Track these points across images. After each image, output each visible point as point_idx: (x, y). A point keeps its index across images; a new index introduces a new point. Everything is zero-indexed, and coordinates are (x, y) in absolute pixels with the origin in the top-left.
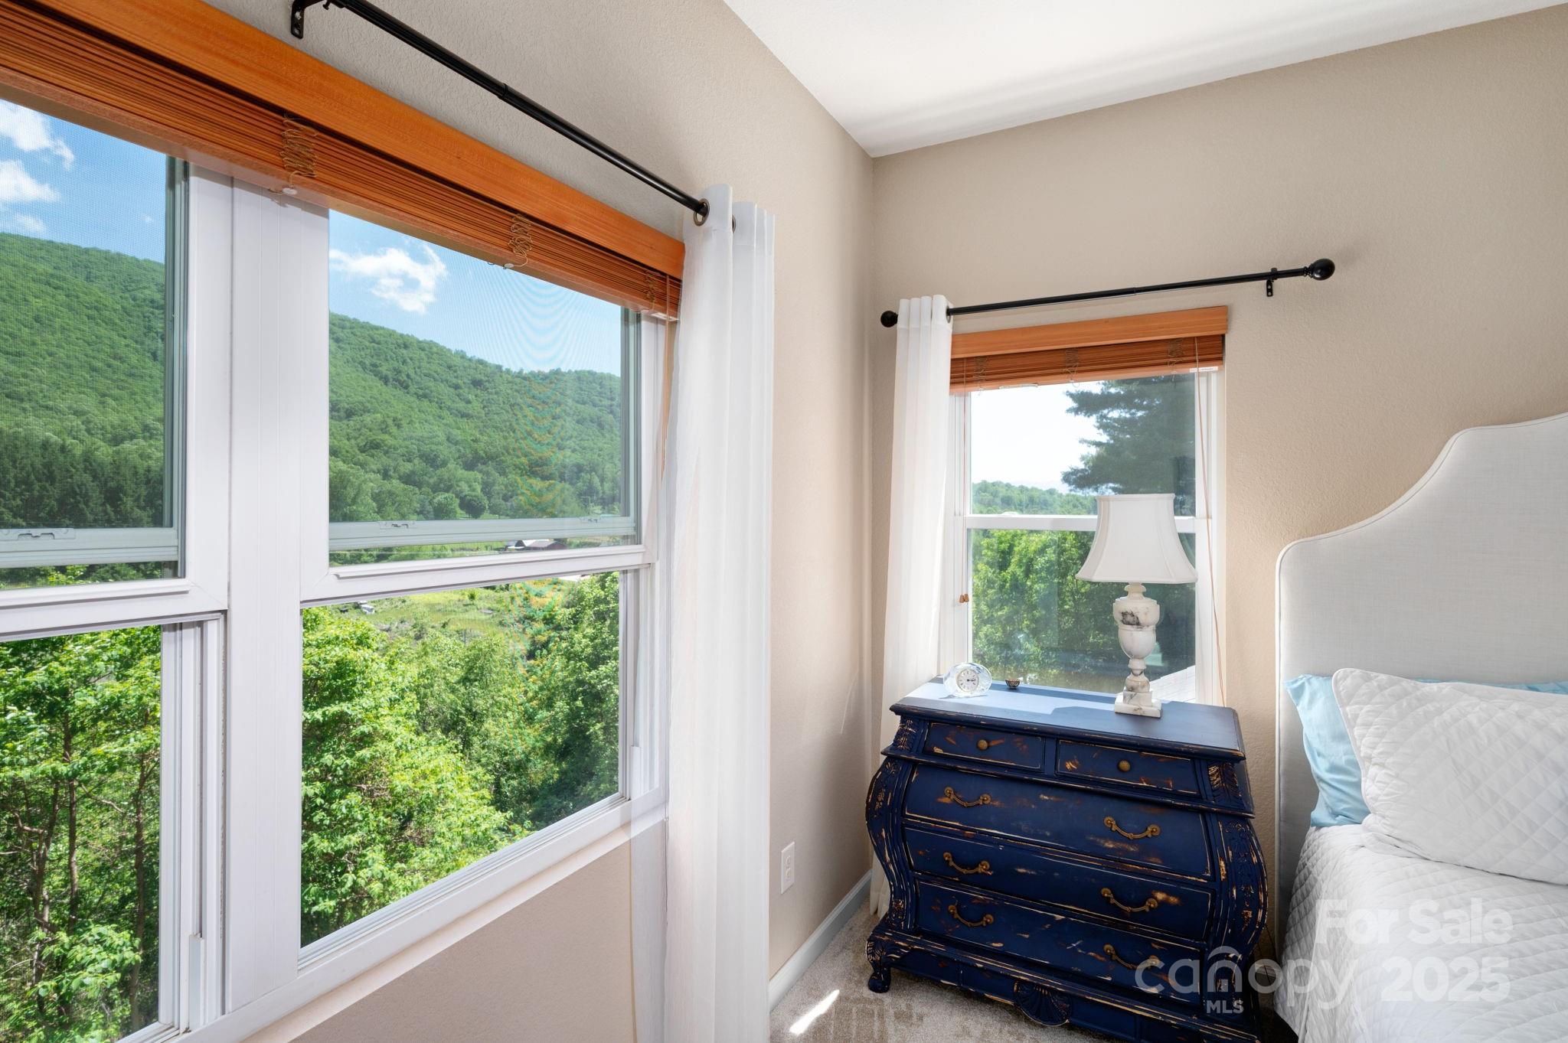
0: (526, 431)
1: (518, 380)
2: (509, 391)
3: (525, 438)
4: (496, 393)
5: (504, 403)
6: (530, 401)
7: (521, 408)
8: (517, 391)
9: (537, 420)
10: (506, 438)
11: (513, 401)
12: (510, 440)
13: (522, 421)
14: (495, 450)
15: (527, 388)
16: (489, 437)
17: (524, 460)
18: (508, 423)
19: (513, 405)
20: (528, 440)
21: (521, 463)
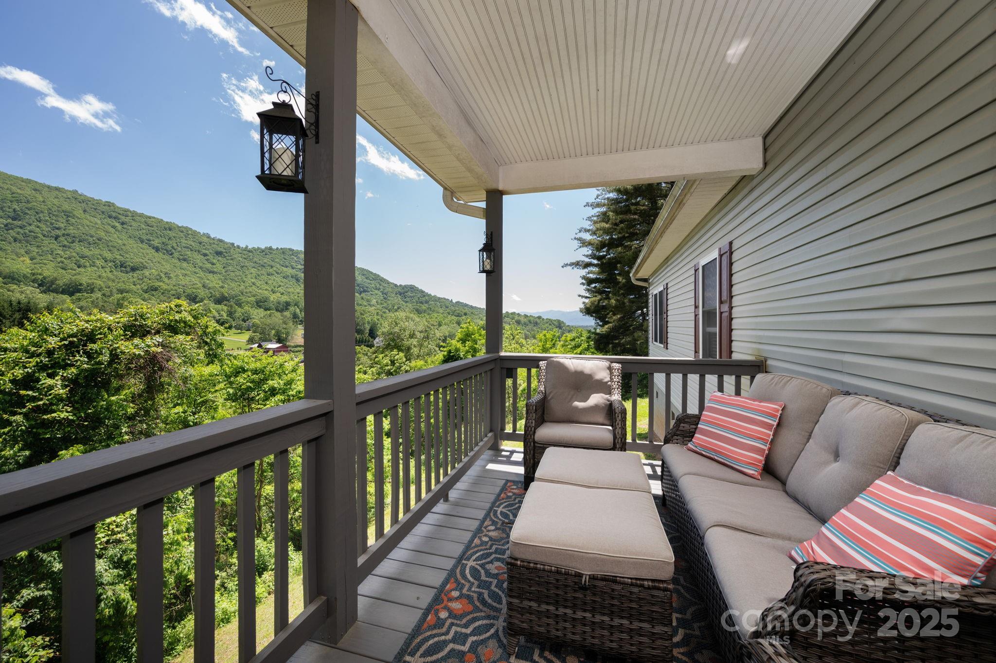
0: (252, 282)
1: (245, 252)
2: (240, 259)
3: (251, 286)
4: (232, 259)
5: (237, 265)
6: (253, 265)
7: (248, 269)
8: (245, 259)
10: (240, 286)
11: (242, 265)
12: (242, 287)
13: (249, 276)
14: (234, 293)
15: (251, 257)
16: (229, 285)
17: (253, 299)
18: (240, 278)
19: (243, 267)
20: (254, 287)
21: (251, 301)
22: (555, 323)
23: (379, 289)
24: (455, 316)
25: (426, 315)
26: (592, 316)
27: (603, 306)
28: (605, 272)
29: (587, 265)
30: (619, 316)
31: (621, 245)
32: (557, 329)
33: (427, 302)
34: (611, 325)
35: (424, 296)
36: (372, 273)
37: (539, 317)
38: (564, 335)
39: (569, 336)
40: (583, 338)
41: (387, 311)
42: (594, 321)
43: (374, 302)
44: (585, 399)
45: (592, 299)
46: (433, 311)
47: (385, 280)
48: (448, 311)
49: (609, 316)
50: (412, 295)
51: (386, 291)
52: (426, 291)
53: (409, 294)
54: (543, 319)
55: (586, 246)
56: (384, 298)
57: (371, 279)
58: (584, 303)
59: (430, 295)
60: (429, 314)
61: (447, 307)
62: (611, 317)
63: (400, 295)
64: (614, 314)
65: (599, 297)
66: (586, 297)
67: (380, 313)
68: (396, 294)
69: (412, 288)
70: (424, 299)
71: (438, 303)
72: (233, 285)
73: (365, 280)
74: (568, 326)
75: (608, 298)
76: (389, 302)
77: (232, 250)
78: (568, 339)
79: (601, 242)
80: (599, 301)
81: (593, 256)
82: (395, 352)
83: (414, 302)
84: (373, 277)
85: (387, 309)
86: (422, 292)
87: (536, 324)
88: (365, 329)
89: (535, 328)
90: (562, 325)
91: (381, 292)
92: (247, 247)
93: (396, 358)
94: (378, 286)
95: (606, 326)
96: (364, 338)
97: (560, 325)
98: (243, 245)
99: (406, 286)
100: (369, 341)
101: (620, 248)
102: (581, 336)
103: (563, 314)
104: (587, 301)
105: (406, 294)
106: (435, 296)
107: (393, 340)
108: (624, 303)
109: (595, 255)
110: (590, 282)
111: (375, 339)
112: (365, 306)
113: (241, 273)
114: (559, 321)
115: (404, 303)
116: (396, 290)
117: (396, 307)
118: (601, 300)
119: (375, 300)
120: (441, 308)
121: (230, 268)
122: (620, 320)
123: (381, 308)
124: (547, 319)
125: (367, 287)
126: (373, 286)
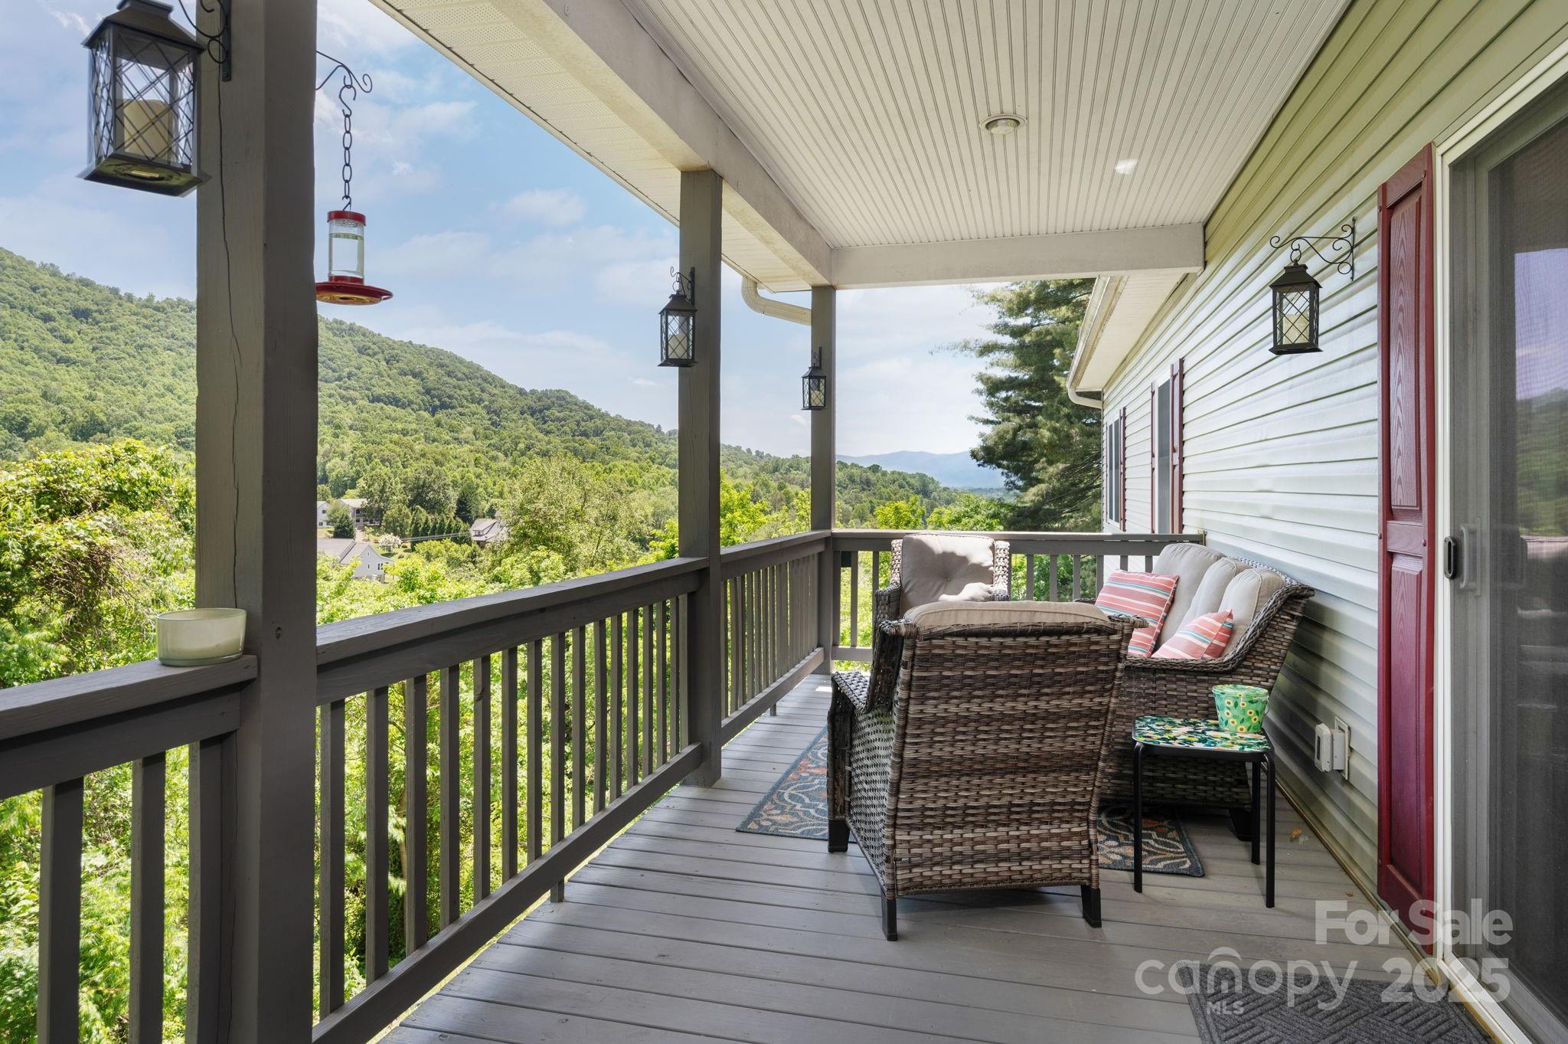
0: (164, 385)
1: (148, 311)
2: (134, 327)
3: (163, 396)
4: (113, 329)
5: (126, 344)
6: (167, 342)
7: (155, 353)
8: (146, 327)
9: (181, 370)
10: (134, 393)
11: (140, 342)
12: (141, 397)
13: (157, 370)
14: (121, 412)
15: (162, 323)
16: (107, 392)
17: (168, 427)
18: (133, 374)
19: (141, 347)
20: (169, 397)
21: (164, 431)
22: (912, 481)
23: (480, 401)
24: (668, 465)
25: (596, 464)
26: (999, 466)
27: (1025, 443)
28: (1030, 365)
29: (987, 349)
30: (1061, 466)
31: (1067, 302)
32: (919, 497)
33: (598, 433)
34: (1043, 486)
35: (591, 418)
36: (461, 361)
37: (875, 469)
38: (936, 510)
39: (947, 511)
40: (979, 517)
41: (501, 455)
42: (1004, 478)
43: (467, 432)
44: (957, 591)
45: (1000, 427)
46: (615, 454)
47: (494, 378)
48: (651, 453)
49: (1038, 466)
50: (561, 415)
51: (495, 406)
52: (597, 406)
53: (555, 412)
54: (884, 474)
55: (986, 303)
56: (492, 424)
57: (460, 375)
58: (982, 435)
59: (608, 415)
60: (603, 462)
61: (648, 445)
62: (1043, 468)
63: (532, 415)
64: (1051, 463)
65: (1016, 421)
66: (987, 422)
67: (484, 460)
68: (522, 413)
69: (562, 399)
70: (590, 424)
71: (626, 434)
72: (118, 391)
73: (446, 379)
74: (945, 489)
75: (1034, 426)
76: (505, 433)
77: (114, 307)
78: (945, 519)
79: (1020, 295)
80: (1016, 431)
81: (1002, 329)
82: (542, 551)
83: (565, 433)
84: (465, 370)
85: (498, 449)
86: (587, 407)
87: (867, 484)
88: (447, 498)
89: (863, 495)
90: (931, 487)
91: (485, 407)
92: (151, 298)
93: (543, 565)
94: (477, 393)
95: (1033, 490)
96: (447, 522)
97: (924, 488)
98: (141, 294)
99: (545, 394)
100: (457, 531)
101: (1064, 309)
102: (977, 513)
103: (934, 459)
104: (988, 430)
105: (547, 413)
106: (618, 419)
107: (533, 524)
108: (1068, 436)
109: (1006, 325)
110: (994, 387)
111: (471, 523)
112: (447, 443)
113: (137, 363)
114: (922, 477)
115: (541, 436)
116: (523, 403)
117: (521, 446)
118: (1020, 428)
119: (469, 429)
120: (634, 446)
121: (110, 350)
122: (1063, 474)
123: (485, 449)
124: (893, 473)
125: (450, 397)
126: (466, 393)
